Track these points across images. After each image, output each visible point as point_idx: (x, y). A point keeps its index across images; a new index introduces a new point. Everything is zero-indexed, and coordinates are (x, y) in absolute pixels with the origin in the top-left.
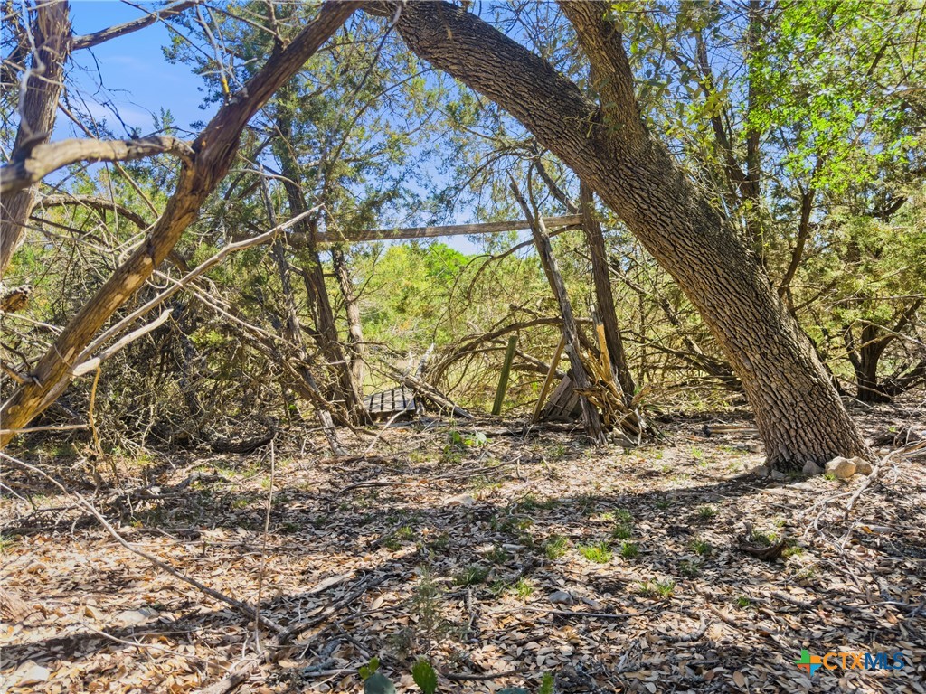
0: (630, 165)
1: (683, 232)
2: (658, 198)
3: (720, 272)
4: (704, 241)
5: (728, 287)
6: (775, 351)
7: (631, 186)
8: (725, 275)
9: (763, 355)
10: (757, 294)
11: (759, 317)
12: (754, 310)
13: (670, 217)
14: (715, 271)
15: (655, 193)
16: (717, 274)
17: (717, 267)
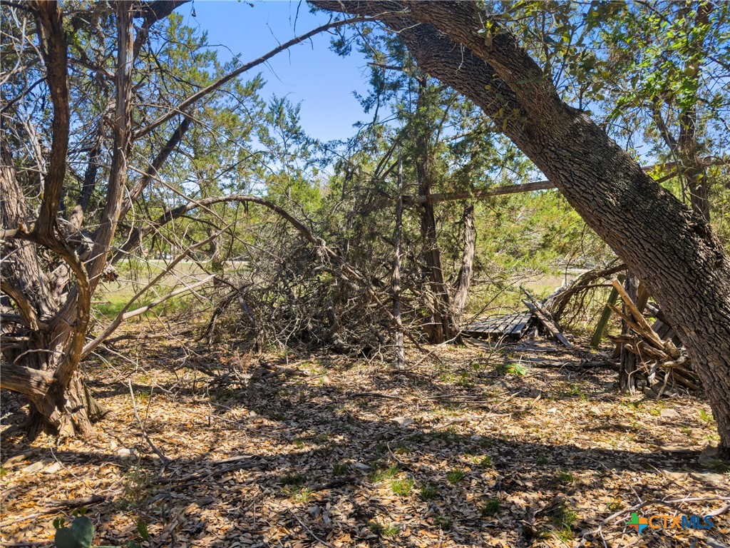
0: (553, 149)
1: (605, 208)
2: (580, 177)
3: (647, 246)
4: (629, 216)
5: (656, 261)
6: (711, 330)
7: (556, 168)
8: (651, 249)
9: (698, 332)
10: (690, 270)
11: (692, 293)
12: (687, 286)
13: (592, 194)
14: (642, 245)
15: (577, 173)
16: (644, 248)
17: (642, 241)
